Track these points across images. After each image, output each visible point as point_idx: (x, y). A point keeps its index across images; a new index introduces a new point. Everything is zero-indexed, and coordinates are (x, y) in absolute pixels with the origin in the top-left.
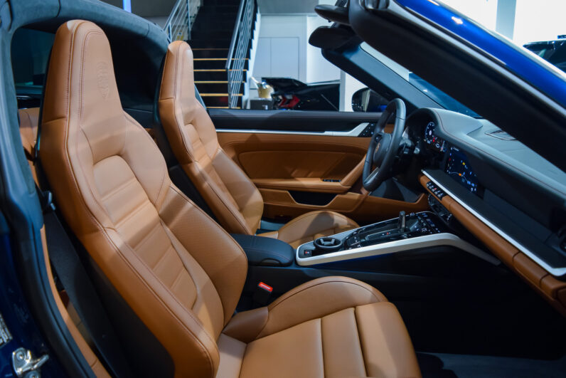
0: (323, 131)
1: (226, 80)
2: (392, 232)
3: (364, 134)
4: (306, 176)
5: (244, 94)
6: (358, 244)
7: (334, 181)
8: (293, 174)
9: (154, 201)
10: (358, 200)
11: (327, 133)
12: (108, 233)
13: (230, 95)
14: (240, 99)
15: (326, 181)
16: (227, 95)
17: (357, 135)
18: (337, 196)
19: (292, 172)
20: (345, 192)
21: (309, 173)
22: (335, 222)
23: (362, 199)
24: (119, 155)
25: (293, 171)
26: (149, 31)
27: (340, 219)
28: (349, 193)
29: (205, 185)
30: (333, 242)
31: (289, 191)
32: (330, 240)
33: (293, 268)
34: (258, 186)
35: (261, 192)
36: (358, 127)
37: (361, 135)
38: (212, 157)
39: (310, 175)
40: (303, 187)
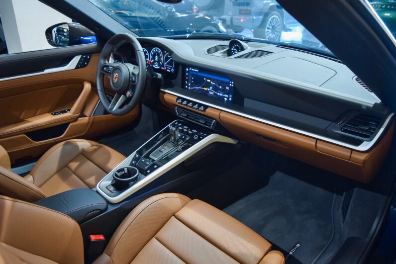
0: (43, 70)
3: (80, 65)
4: (34, 115)
6: (152, 166)
8: (21, 117)
10: (88, 123)
11: (47, 71)
15: (55, 114)
17: (74, 68)
18: (70, 125)
21: (37, 111)
22: (80, 148)
23: (91, 121)
25: (21, 114)
28: (79, 119)
31: (25, 134)
33: (111, 209)
36: (73, 60)
37: (77, 67)
40: (38, 126)
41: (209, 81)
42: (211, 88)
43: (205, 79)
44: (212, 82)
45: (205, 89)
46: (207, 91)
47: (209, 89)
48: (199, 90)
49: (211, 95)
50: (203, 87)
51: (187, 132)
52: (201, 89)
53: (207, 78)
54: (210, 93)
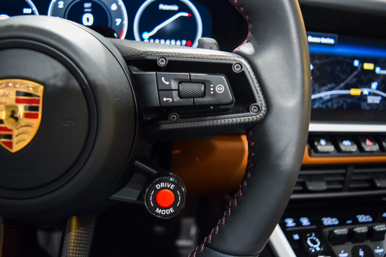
41: (368, 66)
42: (374, 85)
43: (356, 63)
44: (378, 70)
45: (355, 92)
46: (363, 98)
47: (366, 91)
48: (332, 99)
49: (371, 105)
50: (348, 87)
51: (371, 231)
52: (341, 96)
53: (363, 60)
54: (371, 100)
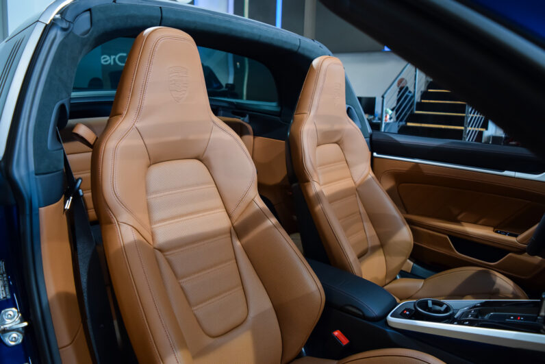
0: (503, 170)
1: (464, 113)
2: (526, 318)
4: (475, 222)
5: (487, 129)
6: (466, 321)
7: (510, 235)
8: (459, 217)
9: (231, 211)
10: (539, 265)
11: (507, 173)
12: (122, 228)
13: (466, 128)
14: (481, 133)
15: (500, 233)
16: (463, 128)
18: (510, 254)
19: (458, 215)
20: (521, 251)
21: (481, 219)
24: (198, 158)
25: (460, 213)
26: (299, 47)
27: (504, 283)
28: (525, 254)
29: (318, 208)
30: (443, 309)
31: (450, 236)
32: (441, 304)
33: (377, 325)
34: (410, 223)
35: (413, 230)
38: (358, 183)
39: (481, 222)
40: (467, 235)
